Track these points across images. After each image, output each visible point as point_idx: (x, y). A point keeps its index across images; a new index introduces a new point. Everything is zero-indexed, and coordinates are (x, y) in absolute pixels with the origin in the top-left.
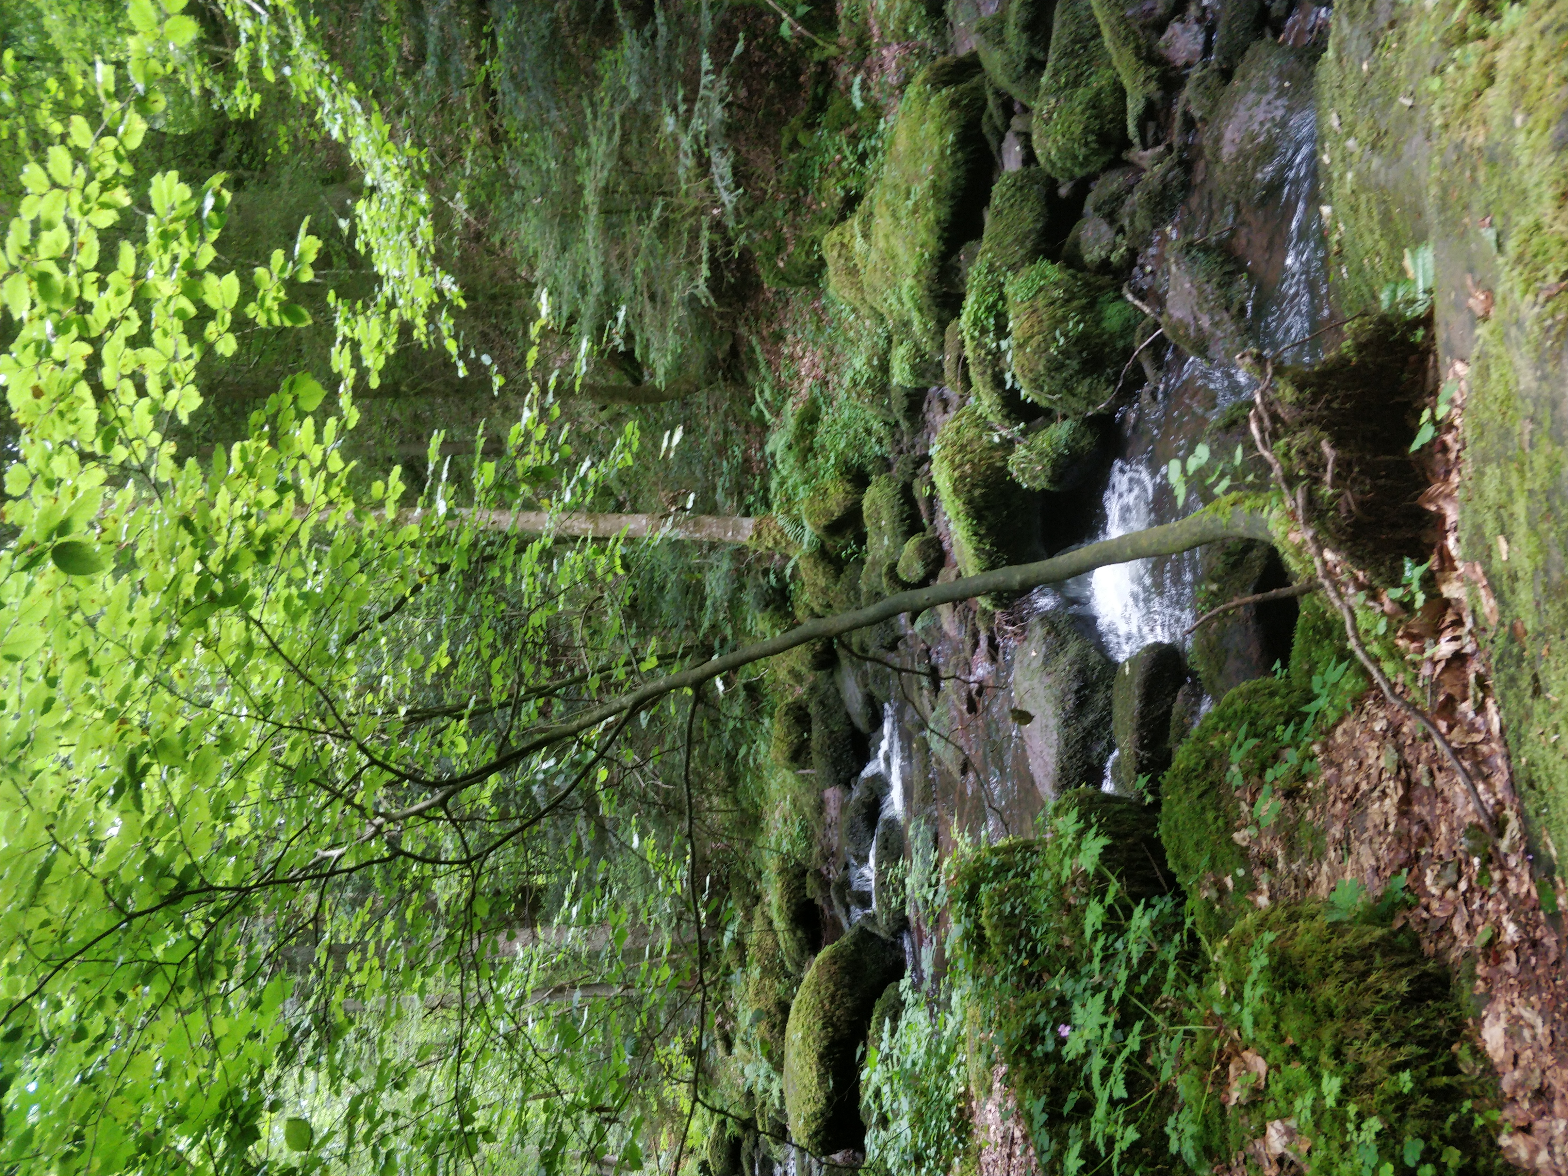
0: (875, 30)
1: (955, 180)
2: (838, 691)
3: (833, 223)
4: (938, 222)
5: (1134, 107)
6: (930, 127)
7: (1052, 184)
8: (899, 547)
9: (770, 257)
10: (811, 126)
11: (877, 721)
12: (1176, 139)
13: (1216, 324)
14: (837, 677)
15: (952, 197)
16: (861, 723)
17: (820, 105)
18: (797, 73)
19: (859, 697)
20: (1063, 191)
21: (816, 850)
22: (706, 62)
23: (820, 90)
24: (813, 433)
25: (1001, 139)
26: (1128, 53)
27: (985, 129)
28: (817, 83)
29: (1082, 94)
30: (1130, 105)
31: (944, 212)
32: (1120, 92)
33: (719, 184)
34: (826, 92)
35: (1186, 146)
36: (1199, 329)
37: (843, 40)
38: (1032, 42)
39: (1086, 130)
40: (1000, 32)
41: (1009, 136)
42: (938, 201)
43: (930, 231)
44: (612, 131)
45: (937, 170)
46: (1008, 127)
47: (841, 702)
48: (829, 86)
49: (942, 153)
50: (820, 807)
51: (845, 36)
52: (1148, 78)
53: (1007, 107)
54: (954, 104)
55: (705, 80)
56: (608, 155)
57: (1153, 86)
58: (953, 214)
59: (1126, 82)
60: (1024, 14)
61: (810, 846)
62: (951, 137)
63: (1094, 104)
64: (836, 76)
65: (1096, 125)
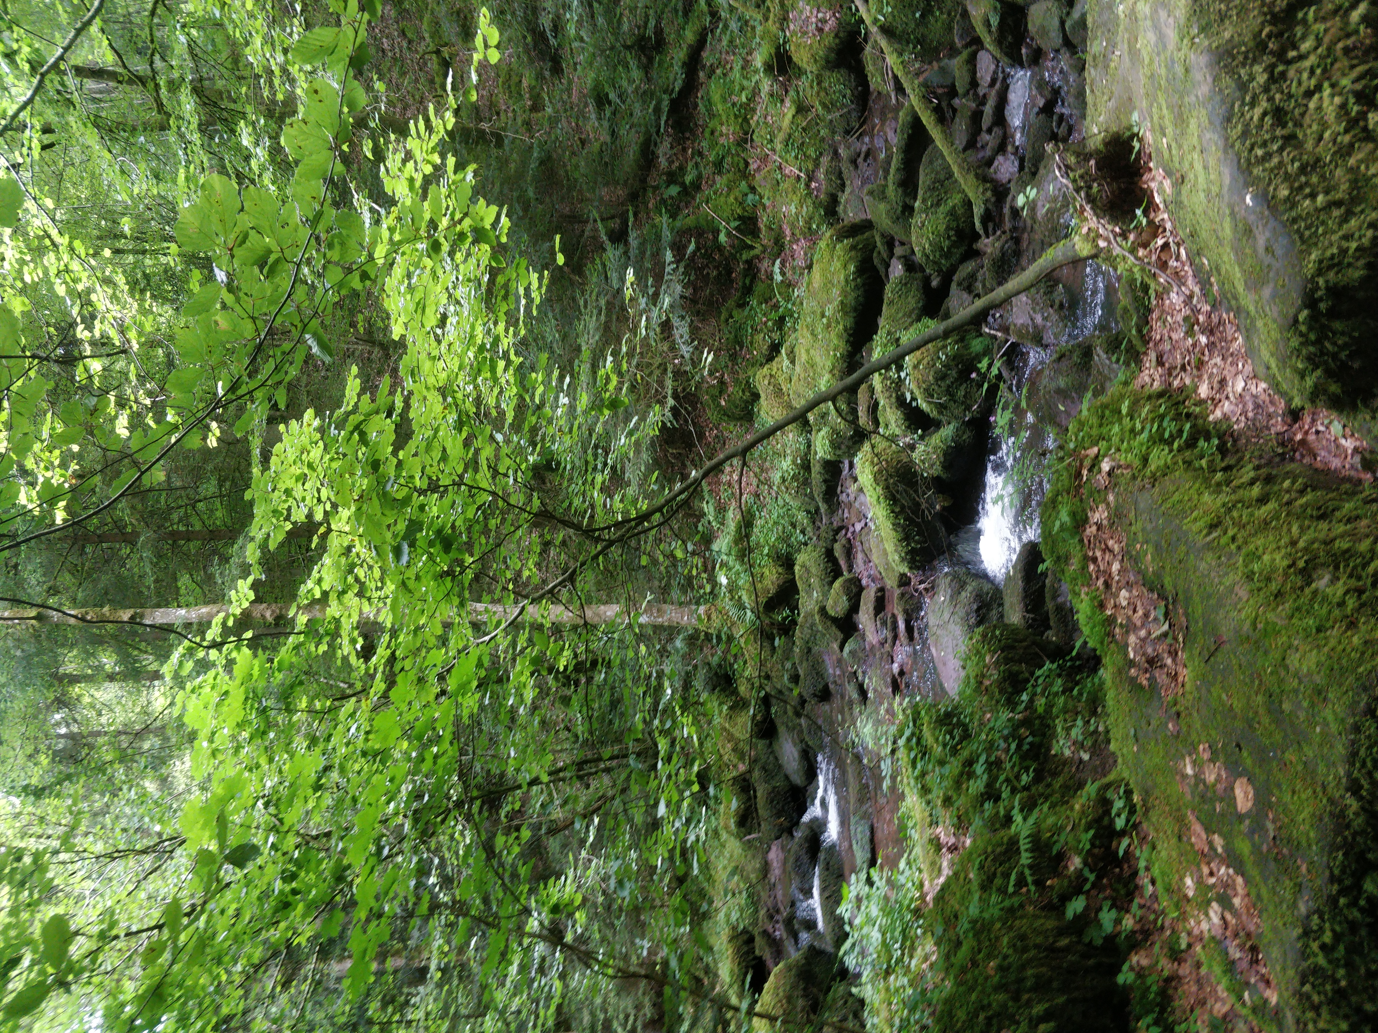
0: (788, 232)
1: (856, 298)
2: (776, 758)
3: (762, 365)
4: (845, 329)
5: (978, 211)
6: (837, 264)
7: (927, 280)
8: (825, 595)
9: (715, 398)
10: (742, 305)
11: (811, 774)
12: (1008, 225)
13: (1045, 319)
14: (776, 747)
15: (855, 310)
16: (798, 779)
17: (748, 290)
18: (729, 272)
19: (796, 754)
20: (934, 283)
21: (762, 912)
22: (669, 256)
23: (747, 282)
24: (748, 536)
25: (888, 266)
26: (971, 177)
27: (876, 261)
28: (745, 276)
29: (942, 209)
30: (975, 210)
31: (849, 322)
32: (968, 204)
33: (679, 341)
34: (752, 282)
35: (1014, 229)
36: (1035, 326)
37: (765, 242)
38: (905, 194)
39: (948, 228)
40: (883, 192)
41: (894, 261)
42: (846, 313)
43: (839, 336)
44: (600, 313)
45: (844, 293)
46: (891, 255)
47: (780, 767)
48: (754, 277)
49: (847, 281)
50: (765, 869)
51: (765, 238)
52: (985, 190)
53: (890, 243)
54: (853, 248)
55: (668, 269)
56: (597, 329)
57: (989, 194)
58: (856, 323)
59: (971, 195)
60: (898, 176)
61: (756, 911)
62: (852, 268)
63: (952, 213)
64: (759, 270)
65: (954, 225)
